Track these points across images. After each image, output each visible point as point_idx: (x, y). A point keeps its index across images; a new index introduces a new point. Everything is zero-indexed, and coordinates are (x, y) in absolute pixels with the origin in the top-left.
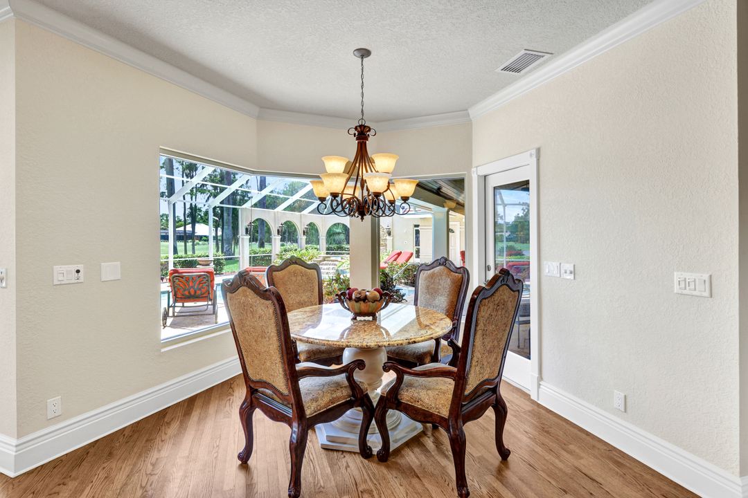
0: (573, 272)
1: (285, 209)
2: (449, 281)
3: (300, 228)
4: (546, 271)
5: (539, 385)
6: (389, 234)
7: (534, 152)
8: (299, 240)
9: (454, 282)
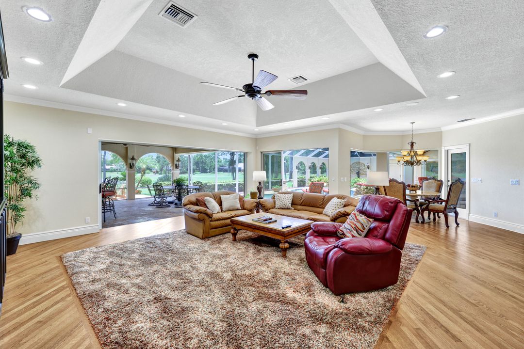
0: (482, 181)
1: (313, 156)
2: (436, 184)
3: (318, 165)
4: (472, 180)
5: (469, 215)
6: (368, 168)
7: (468, 145)
8: (317, 172)
9: (437, 184)
